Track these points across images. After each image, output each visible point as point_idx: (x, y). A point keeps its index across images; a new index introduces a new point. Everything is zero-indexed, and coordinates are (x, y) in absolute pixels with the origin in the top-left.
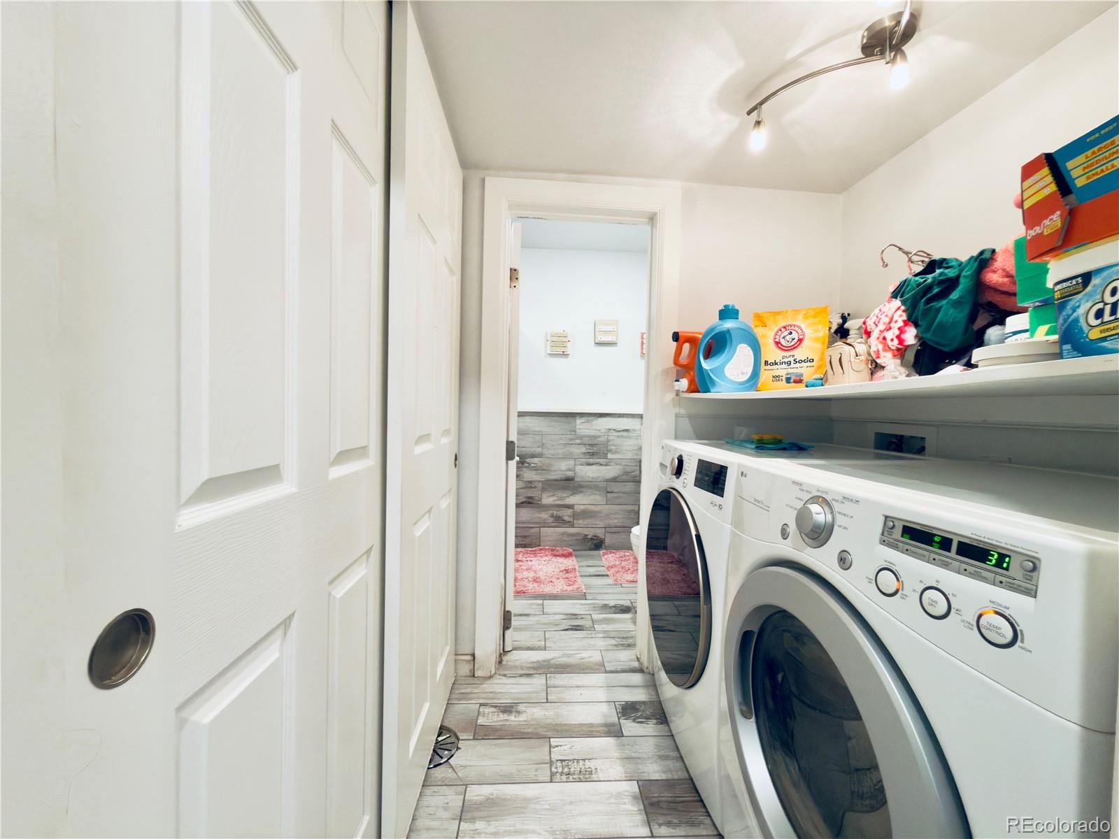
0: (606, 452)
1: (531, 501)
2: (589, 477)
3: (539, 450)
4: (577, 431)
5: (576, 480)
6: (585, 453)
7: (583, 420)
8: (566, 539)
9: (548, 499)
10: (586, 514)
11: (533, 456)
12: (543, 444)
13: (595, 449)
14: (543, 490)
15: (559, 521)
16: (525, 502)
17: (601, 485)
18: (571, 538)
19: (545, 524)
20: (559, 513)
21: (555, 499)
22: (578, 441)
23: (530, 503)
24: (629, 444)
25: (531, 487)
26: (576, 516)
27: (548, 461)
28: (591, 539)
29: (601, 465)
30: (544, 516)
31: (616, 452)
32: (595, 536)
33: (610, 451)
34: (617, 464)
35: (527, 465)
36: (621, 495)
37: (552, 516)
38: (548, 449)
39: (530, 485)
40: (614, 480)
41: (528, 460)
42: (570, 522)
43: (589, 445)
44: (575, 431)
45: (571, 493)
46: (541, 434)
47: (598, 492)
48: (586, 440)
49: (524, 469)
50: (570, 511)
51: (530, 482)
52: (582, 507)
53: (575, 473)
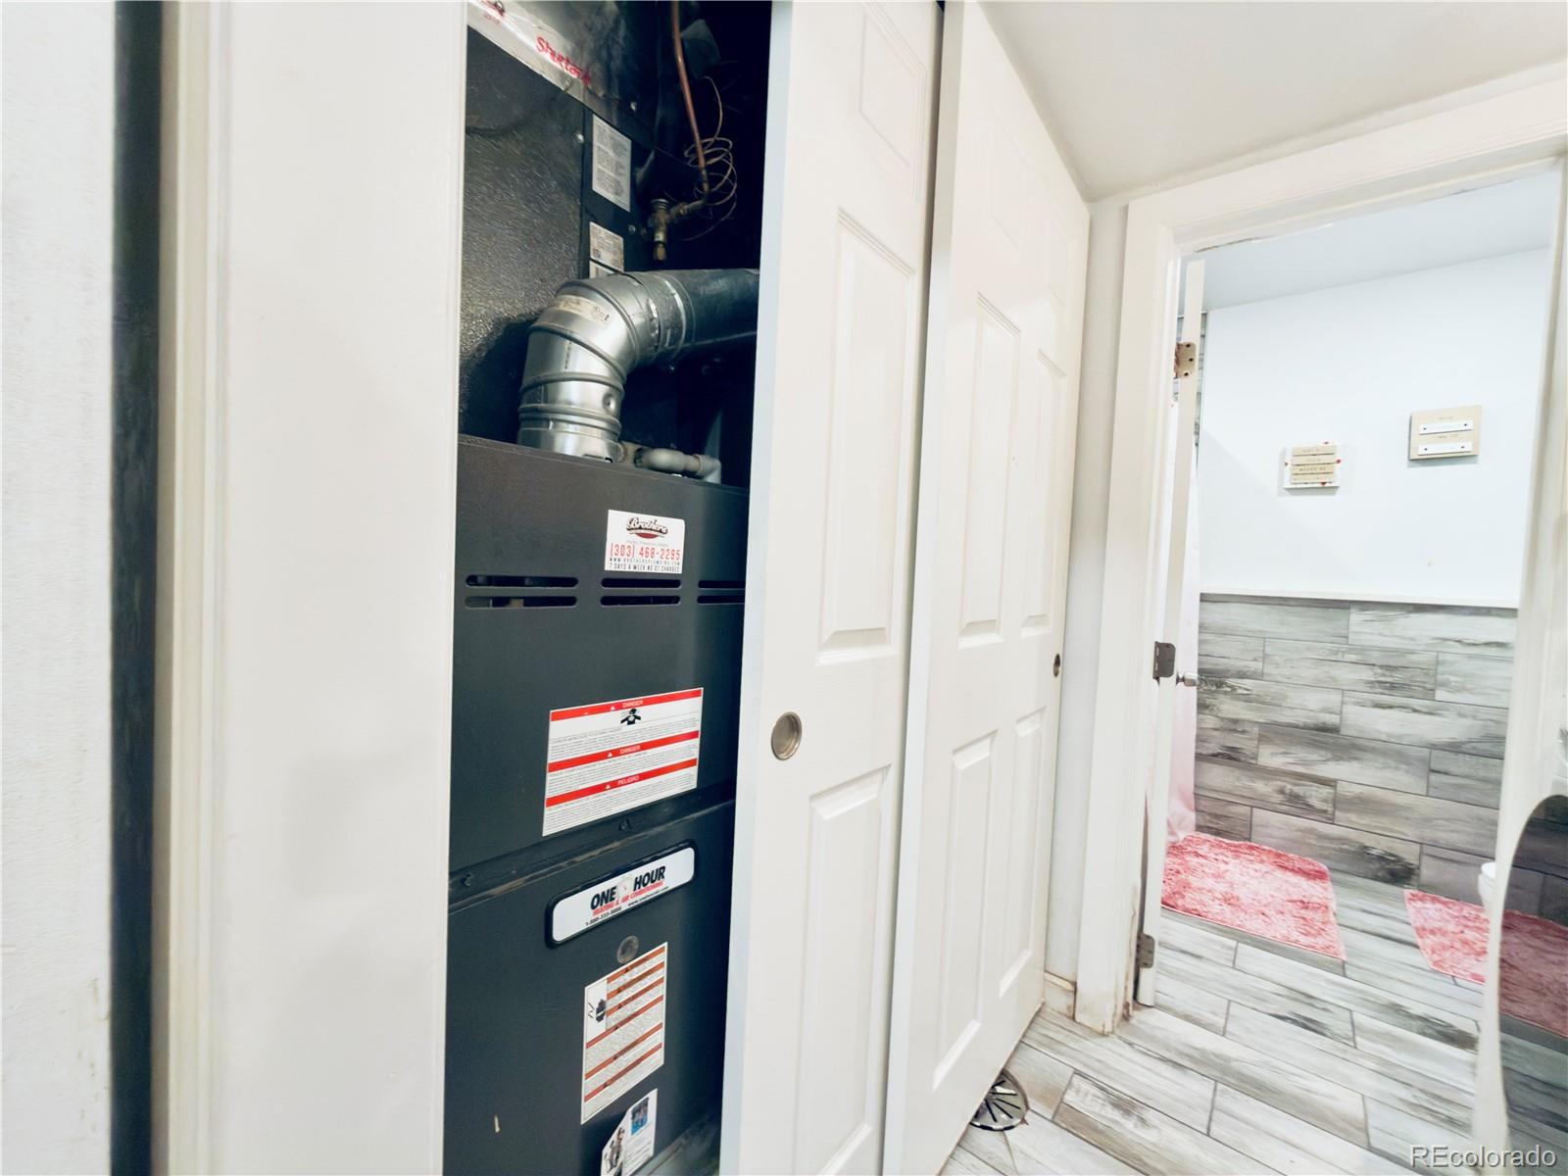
0: (1429, 686)
1: (1233, 754)
2: (1379, 732)
3: (1256, 666)
4: (1351, 637)
5: (1343, 731)
6: (1372, 682)
7: (1368, 615)
8: (1313, 842)
9: (1270, 757)
10: (1362, 804)
11: (1242, 675)
12: (1265, 657)
13: (1398, 677)
14: (1262, 739)
15: (1297, 804)
16: (1219, 753)
17: (1414, 752)
18: (1327, 844)
19: (1262, 803)
20: (1298, 790)
21: (1290, 760)
22: (1353, 657)
23: (1230, 758)
25: (1235, 731)
26: (1336, 802)
27: (1274, 688)
28: (1381, 857)
29: (1415, 711)
30: (1262, 787)
32: (1393, 855)
33: (1445, 685)
34: (1461, 715)
35: (1228, 689)
37: (1281, 792)
38: (1277, 666)
39: (1233, 727)
40: (1454, 748)
41: (1231, 681)
42: (1325, 811)
43: (1381, 667)
44: (1347, 637)
45: (1329, 755)
46: (1263, 637)
47: (1403, 766)
48: (1375, 657)
49: (1222, 697)
50: (1326, 791)
51: (1235, 721)
52: (1357, 790)
53: (1341, 718)
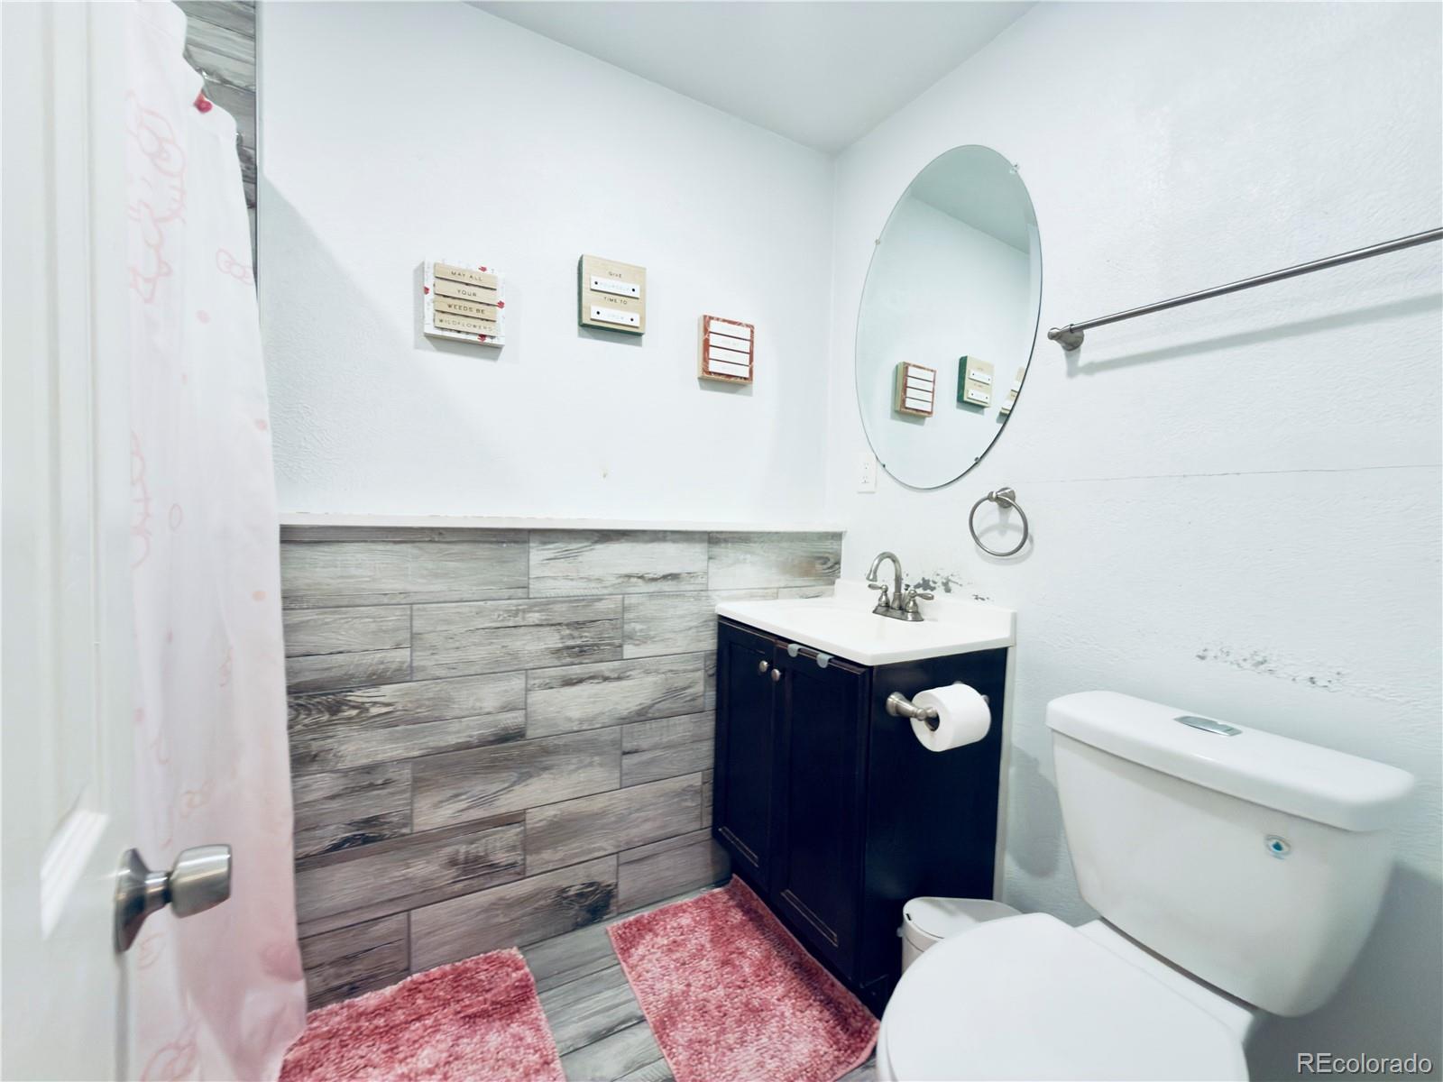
0: (617, 642)
1: (368, 832)
2: (570, 720)
3: (403, 655)
4: (534, 585)
5: (530, 733)
6: (558, 651)
7: (551, 550)
8: (501, 919)
9: (434, 813)
10: (562, 829)
11: (377, 679)
12: (414, 636)
13: (588, 636)
14: (418, 785)
15: (477, 870)
16: (346, 840)
17: (608, 735)
18: (516, 913)
19: (430, 895)
20: (477, 849)
21: (463, 805)
22: (534, 617)
23: (366, 840)
24: (679, 612)
25: (372, 786)
26: (530, 843)
27: (434, 689)
28: (580, 895)
29: (606, 679)
30: (423, 868)
31: (646, 639)
32: (591, 885)
33: (629, 637)
34: (647, 672)
35: (354, 712)
36: (658, 753)
37: (453, 862)
38: (434, 650)
39: (366, 780)
40: (642, 716)
41: (357, 696)
42: (513, 865)
43: (568, 625)
44: (527, 587)
45: (514, 776)
46: (410, 603)
47: (597, 759)
48: (561, 612)
49: (341, 731)
50: (512, 833)
51: (369, 769)
52: (551, 812)
53: (526, 716)
